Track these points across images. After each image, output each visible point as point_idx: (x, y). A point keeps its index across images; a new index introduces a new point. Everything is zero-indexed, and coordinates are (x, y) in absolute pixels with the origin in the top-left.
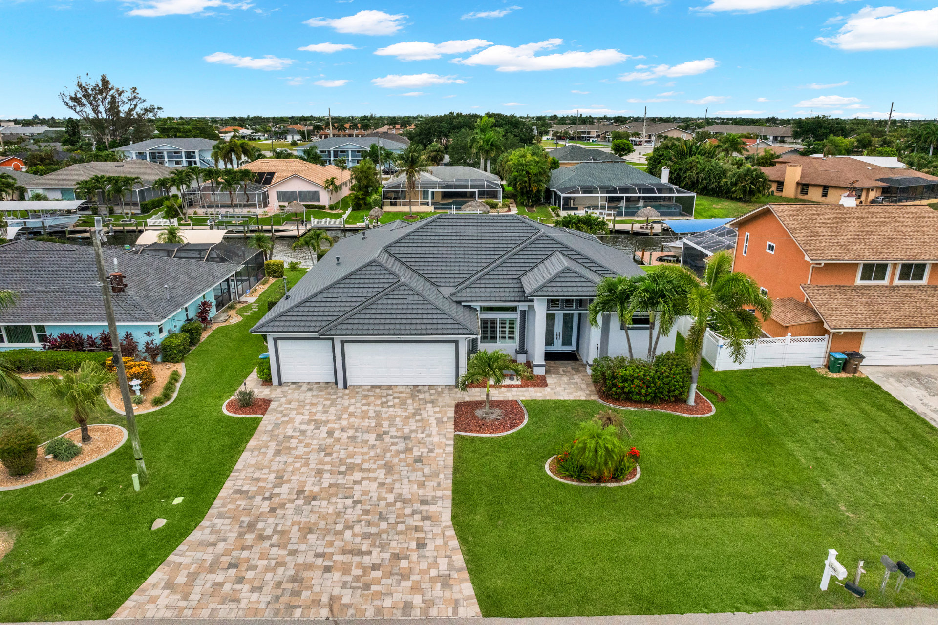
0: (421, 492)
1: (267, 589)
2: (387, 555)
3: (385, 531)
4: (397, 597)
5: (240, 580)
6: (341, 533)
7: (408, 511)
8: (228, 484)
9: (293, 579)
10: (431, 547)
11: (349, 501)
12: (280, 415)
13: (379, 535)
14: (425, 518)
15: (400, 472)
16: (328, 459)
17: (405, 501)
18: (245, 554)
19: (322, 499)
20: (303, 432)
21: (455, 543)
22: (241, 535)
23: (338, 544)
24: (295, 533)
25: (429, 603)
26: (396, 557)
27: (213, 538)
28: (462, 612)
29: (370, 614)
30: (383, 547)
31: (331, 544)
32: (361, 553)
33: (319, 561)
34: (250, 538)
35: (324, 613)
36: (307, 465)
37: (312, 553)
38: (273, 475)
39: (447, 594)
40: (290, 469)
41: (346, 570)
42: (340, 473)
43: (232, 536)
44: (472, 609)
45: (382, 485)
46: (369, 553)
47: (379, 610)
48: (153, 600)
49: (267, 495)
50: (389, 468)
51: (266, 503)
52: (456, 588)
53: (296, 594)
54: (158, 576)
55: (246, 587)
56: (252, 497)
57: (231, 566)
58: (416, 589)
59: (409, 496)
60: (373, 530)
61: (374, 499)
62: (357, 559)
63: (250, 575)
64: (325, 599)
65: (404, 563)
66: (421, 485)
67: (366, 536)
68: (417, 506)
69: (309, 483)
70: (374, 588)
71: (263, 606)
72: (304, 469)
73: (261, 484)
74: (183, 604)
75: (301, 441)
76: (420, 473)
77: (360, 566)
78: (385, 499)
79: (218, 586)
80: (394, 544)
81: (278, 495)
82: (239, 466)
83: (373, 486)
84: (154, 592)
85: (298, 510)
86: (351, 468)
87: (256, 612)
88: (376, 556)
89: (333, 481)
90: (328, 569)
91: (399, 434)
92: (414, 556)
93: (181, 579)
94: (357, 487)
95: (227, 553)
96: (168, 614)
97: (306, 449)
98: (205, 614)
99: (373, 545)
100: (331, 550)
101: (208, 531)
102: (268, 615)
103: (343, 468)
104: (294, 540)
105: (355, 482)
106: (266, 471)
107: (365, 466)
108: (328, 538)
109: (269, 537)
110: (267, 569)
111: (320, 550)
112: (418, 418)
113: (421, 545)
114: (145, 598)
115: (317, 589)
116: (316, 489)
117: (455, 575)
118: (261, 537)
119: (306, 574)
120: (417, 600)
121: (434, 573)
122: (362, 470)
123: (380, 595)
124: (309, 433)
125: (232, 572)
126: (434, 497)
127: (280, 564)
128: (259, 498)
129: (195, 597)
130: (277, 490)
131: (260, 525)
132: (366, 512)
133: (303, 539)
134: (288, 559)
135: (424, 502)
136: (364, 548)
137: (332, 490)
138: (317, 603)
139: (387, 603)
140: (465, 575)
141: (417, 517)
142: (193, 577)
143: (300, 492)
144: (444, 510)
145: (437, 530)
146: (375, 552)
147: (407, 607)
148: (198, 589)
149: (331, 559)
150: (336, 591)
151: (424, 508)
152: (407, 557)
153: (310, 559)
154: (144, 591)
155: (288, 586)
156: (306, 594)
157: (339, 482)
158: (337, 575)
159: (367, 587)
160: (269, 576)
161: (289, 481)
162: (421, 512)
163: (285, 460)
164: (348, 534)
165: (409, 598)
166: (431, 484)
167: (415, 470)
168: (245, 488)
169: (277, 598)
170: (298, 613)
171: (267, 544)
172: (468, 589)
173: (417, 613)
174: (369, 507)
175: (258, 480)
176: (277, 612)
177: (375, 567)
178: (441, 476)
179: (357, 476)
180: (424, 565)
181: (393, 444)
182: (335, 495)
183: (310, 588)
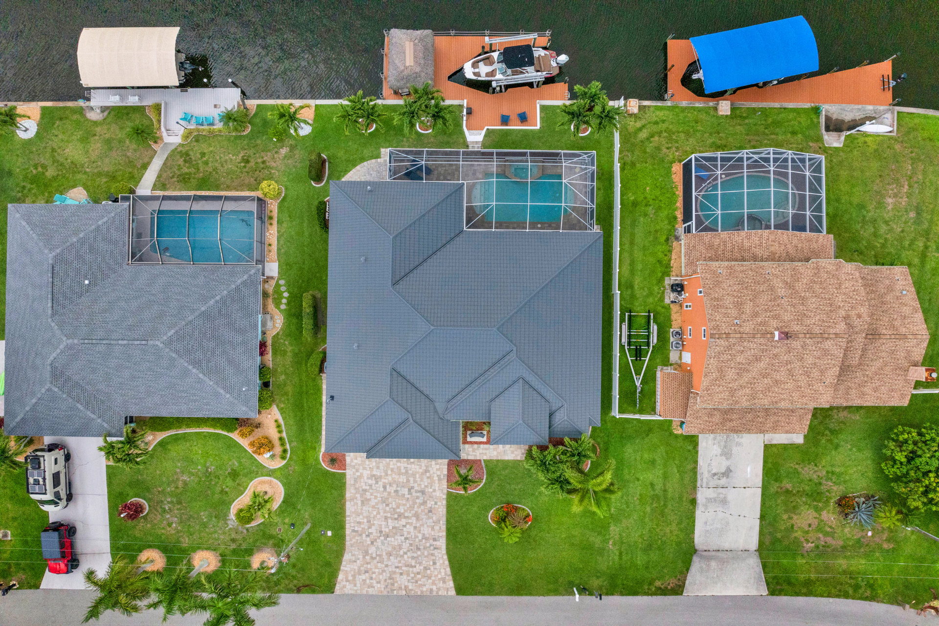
0: (433, 533)
1: (382, 582)
2: (422, 568)
3: (420, 556)
4: (427, 586)
5: (371, 578)
6: (402, 556)
7: (428, 545)
8: (347, 526)
9: (390, 578)
10: (438, 564)
11: (403, 538)
12: (354, 470)
13: (417, 557)
14: (435, 548)
15: (422, 520)
16: (387, 509)
17: (427, 539)
18: (369, 566)
19: (392, 537)
20: (371, 486)
21: (447, 563)
22: (364, 557)
23: (402, 562)
24: (385, 557)
25: (439, 589)
26: (426, 569)
27: (353, 558)
28: (450, 593)
29: (419, 593)
30: (420, 564)
31: (400, 562)
32: (412, 567)
33: (397, 570)
34: (368, 558)
35: (404, 593)
36: (379, 513)
37: (393, 566)
38: (365, 520)
39: (445, 586)
40: (372, 516)
41: (408, 575)
42: (396, 519)
43: (361, 557)
44: (453, 592)
45: (415, 528)
46: (415, 567)
47: (422, 592)
48: (344, 586)
49: (367, 533)
50: (417, 516)
51: (368, 539)
52: (447, 583)
53: (393, 584)
54: (341, 576)
55: (374, 582)
56: (361, 535)
57: (366, 572)
58: (433, 583)
59: (427, 536)
60: (415, 555)
61: (413, 537)
62: (411, 569)
63: (374, 576)
64: (403, 587)
65: (429, 572)
66: (433, 529)
67: (413, 558)
68: (431, 541)
69: (383, 526)
70: (419, 582)
71: (383, 589)
72: (378, 516)
73: (362, 526)
74: (355, 588)
75: (371, 495)
76: (431, 520)
77: (413, 572)
78: (417, 537)
79: (364, 580)
80: (424, 562)
81: (371, 533)
82: (348, 513)
83: (412, 529)
84: (344, 583)
85: (383, 543)
86: (401, 515)
87: (381, 592)
88: (418, 568)
89: (393, 525)
90: (401, 574)
91: (419, 489)
92: (432, 568)
93: (350, 578)
94: (405, 529)
95: (362, 565)
96: (353, 592)
97: (376, 501)
98: (364, 592)
99: (416, 563)
100: (400, 565)
101: (350, 554)
102: (385, 593)
103: (396, 516)
104: (385, 560)
105: (404, 526)
106: (361, 517)
107: (406, 514)
108: (398, 559)
109: (375, 558)
110: (380, 574)
111: (397, 565)
112: (428, 474)
113: (434, 563)
114: (341, 586)
115: (399, 582)
116: (387, 530)
117: (447, 578)
118: (373, 558)
119: (394, 576)
120: (434, 588)
121: (439, 576)
122: (406, 517)
123: (421, 585)
124: (374, 487)
125: (367, 574)
126: (439, 536)
127: (384, 571)
128: (364, 535)
129: (358, 585)
130: (370, 531)
131: (370, 552)
132: (411, 545)
133: (389, 559)
134: (386, 569)
135: (435, 540)
136: (413, 564)
137: (394, 531)
138: (400, 588)
139: (424, 589)
140: (451, 578)
141: (432, 548)
142: (354, 576)
143: (381, 532)
144: (442, 543)
145: (440, 556)
146: (418, 566)
147: (431, 590)
148: (358, 582)
149: (401, 569)
150: (406, 584)
151: (435, 543)
152: (429, 569)
153: (394, 569)
154: (340, 583)
155: (389, 581)
156: (396, 585)
157: (397, 525)
158: (405, 577)
159: (417, 582)
160: (381, 577)
161: (374, 524)
162: (433, 545)
163: (367, 509)
164: (405, 556)
165: (431, 587)
166: (437, 528)
167: (429, 518)
168: (356, 529)
169: (387, 586)
170: (395, 592)
171: (375, 561)
172: (451, 584)
173: (435, 593)
174: (411, 542)
175: (359, 523)
176: (388, 592)
177: (418, 573)
178: (441, 522)
179: (403, 522)
180: (436, 573)
181: (418, 498)
182: (396, 534)
183: (397, 582)
